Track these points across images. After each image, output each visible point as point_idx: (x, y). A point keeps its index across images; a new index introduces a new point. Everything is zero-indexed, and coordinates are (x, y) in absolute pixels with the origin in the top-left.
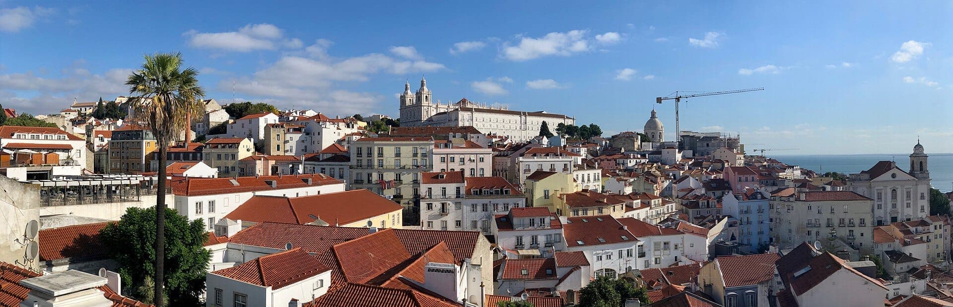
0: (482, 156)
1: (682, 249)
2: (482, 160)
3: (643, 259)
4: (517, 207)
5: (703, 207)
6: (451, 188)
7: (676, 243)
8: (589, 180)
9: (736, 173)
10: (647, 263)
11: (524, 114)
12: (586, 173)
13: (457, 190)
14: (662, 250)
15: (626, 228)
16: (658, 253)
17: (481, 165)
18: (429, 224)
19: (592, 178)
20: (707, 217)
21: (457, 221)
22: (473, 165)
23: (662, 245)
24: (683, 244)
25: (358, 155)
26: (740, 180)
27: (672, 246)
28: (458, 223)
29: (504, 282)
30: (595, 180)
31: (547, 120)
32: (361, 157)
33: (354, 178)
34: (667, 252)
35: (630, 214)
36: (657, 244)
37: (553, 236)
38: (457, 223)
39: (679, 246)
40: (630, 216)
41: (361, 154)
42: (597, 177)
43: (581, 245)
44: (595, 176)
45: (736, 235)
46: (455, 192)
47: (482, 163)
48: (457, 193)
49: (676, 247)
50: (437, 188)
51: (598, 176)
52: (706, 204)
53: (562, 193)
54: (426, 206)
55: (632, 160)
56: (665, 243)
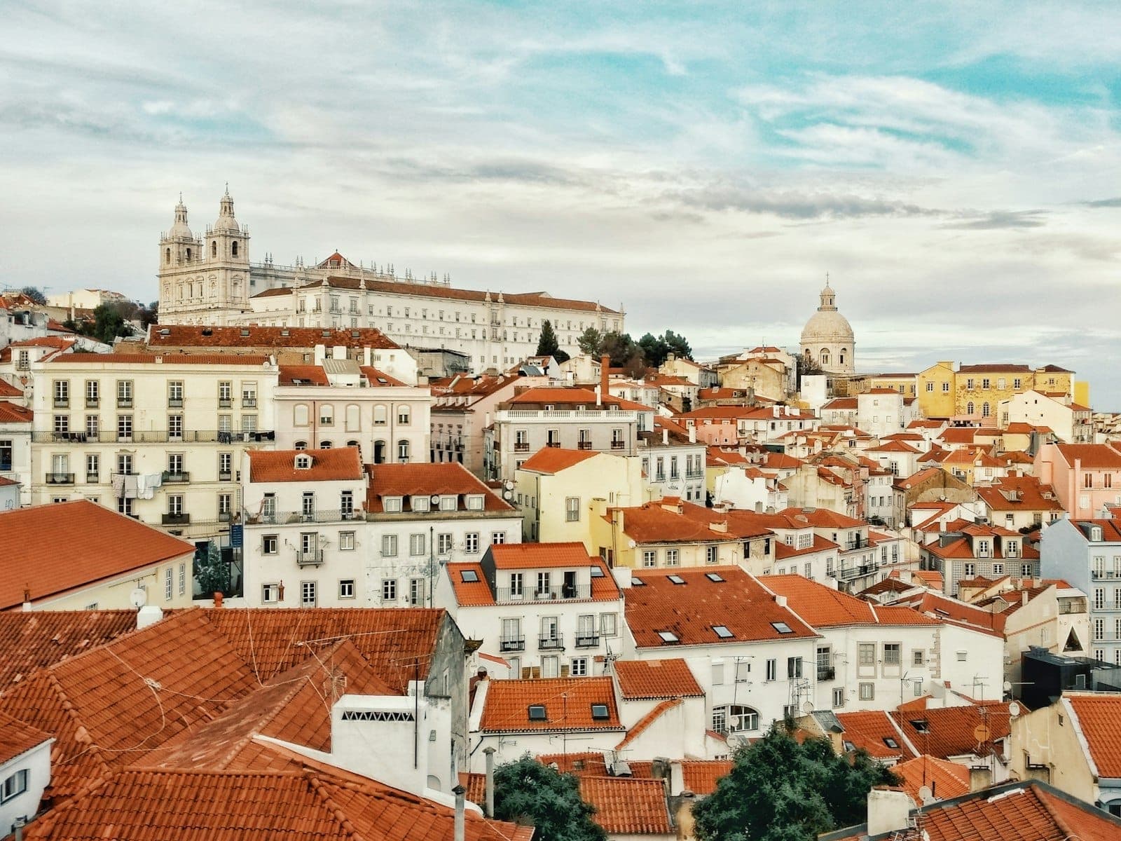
0: (404, 410)
1: (934, 664)
2: (404, 420)
3: (829, 686)
4: (502, 541)
5: (984, 554)
6: (328, 494)
7: (919, 648)
8: (674, 474)
9: (1078, 462)
10: (839, 696)
11: (495, 298)
12: (667, 455)
13: (344, 499)
14: (879, 666)
15: (782, 601)
16: (867, 670)
17: (402, 432)
18: (267, 592)
19: (682, 468)
20: (998, 581)
21: (342, 582)
22: (382, 433)
23: (880, 653)
24: (936, 650)
25: (58, 403)
26: (1088, 483)
27: (906, 654)
28: (347, 587)
29: (484, 739)
30: (689, 473)
31: (552, 316)
32: (67, 407)
33: (46, 468)
34: (893, 670)
35: (787, 565)
36: (866, 649)
37: (597, 621)
38: (344, 588)
39: (927, 656)
40: (788, 572)
41: (66, 399)
42: (694, 466)
43: (670, 643)
44: (689, 464)
45: (1083, 638)
46: (338, 505)
47: (404, 428)
48: (344, 505)
49: (918, 657)
50: (289, 495)
51: (698, 463)
52: (991, 546)
53: (613, 506)
54: (259, 542)
55: (777, 423)
56: (887, 647)
